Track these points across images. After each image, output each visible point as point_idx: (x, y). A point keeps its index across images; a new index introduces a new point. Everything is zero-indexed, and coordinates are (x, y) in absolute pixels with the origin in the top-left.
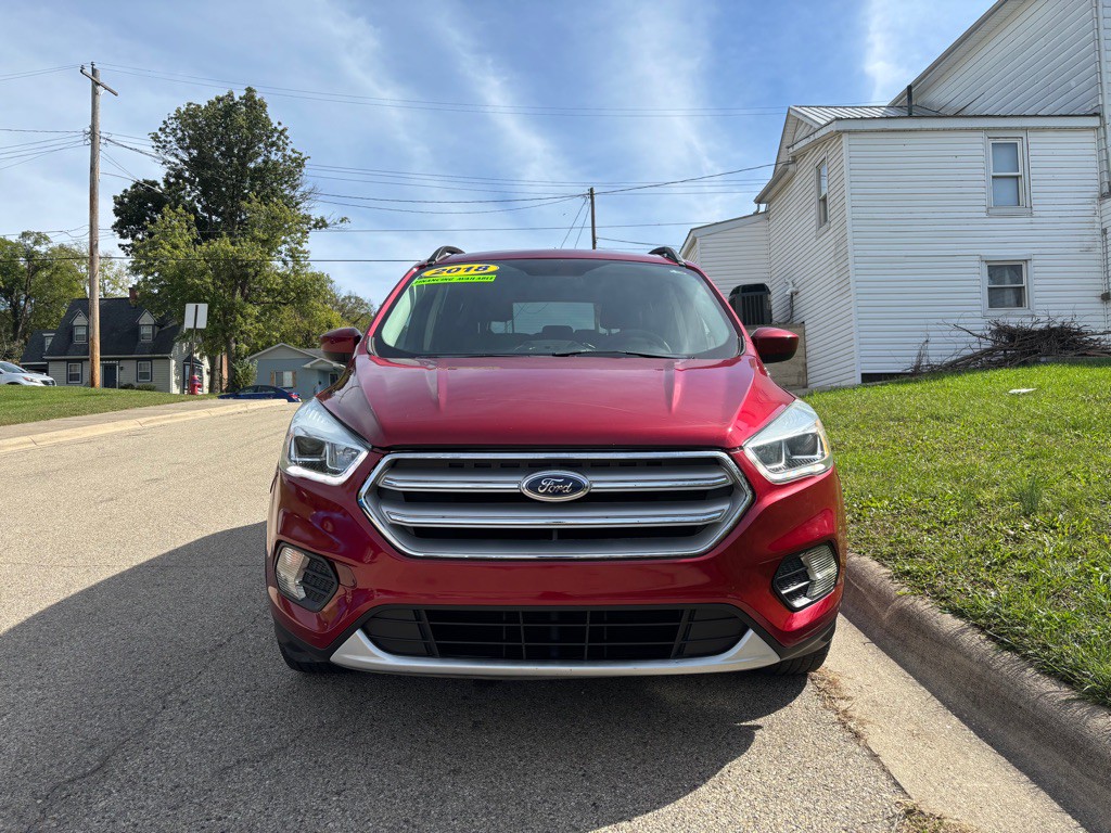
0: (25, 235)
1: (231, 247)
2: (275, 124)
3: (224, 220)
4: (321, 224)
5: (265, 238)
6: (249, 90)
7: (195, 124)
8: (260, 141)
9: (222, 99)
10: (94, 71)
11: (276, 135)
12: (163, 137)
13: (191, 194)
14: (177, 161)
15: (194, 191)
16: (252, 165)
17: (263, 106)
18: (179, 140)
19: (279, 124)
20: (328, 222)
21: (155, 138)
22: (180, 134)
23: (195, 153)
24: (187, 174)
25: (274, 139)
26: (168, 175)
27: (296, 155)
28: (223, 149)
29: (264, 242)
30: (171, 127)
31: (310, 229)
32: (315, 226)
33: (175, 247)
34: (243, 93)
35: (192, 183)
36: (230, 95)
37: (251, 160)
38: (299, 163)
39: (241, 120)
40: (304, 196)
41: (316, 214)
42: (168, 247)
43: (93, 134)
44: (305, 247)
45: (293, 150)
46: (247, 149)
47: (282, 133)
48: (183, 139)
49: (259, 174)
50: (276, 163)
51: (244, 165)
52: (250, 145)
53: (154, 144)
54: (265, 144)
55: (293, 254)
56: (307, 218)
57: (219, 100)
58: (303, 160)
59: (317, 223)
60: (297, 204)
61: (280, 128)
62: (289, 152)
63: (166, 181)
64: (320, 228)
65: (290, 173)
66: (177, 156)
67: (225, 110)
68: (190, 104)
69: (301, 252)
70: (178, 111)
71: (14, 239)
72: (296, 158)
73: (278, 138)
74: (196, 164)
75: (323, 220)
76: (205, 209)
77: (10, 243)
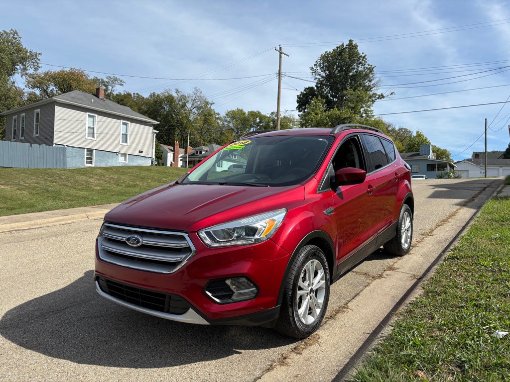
0: (272, 113)
1: (338, 112)
2: (361, 54)
3: (339, 100)
4: (381, 97)
5: (353, 106)
6: (351, 41)
7: (328, 60)
8: (354, 63)
9: (339, 47)
10: (280, 48)
11: (361, 59)
12: (315, 68)
13: (326, 90)
14: (320, 77)
15: (327, 89)
16: (351, 74)
17: (356, 47)
18: (321, 68)
19: (363, 53)
20: (384, 95)
21: (312, 69)
22: (322, 65)
23: (327, 72)
24: (324, 82)
25: (361, 61)
26: (317, 83)
27: (370, 66)
28: (339, 69)
29: (353, 108)
30: (319, 63)
31: (376, 99)
32: (378, 98)
33: (317, 114)
34: (348, 43)
35: (326, 86)
36: (343, 45)
37: (350, 72)
38: (371, 70)
39: (346, 55)
40: (374, 85)
41: (379, 92)
42: (313, 114)
43: (279, 74)
44: (372, 108)
45: (368, 65)
46: (349, 67)
47: (364, 57)
48: (323, 68)
49: (354, 77)
50: (361, 72)
51: (347, 74)
52: (350, 65)
53: (311, 71)
54: (357, 64)
55: (366, 112)
56: (375, 94)
57: (338, 48)
58: (373, 68)
59: (379, 97)
60: (371, 89)
61: (363, 55)
62: (366, 66)
63: (316, 86)
64: (381, 98)
65: (367, 75)
66: (320, 75)
67: (340, 52)
68: (326, 52)
69: (369, 111)
70: (322, 56)
71: (268, 116)
72: (369, 68)
73: (363, 60)
74: (328, 77)
75: (382, 95)
76: (331, 96)
77: (267, 117)
